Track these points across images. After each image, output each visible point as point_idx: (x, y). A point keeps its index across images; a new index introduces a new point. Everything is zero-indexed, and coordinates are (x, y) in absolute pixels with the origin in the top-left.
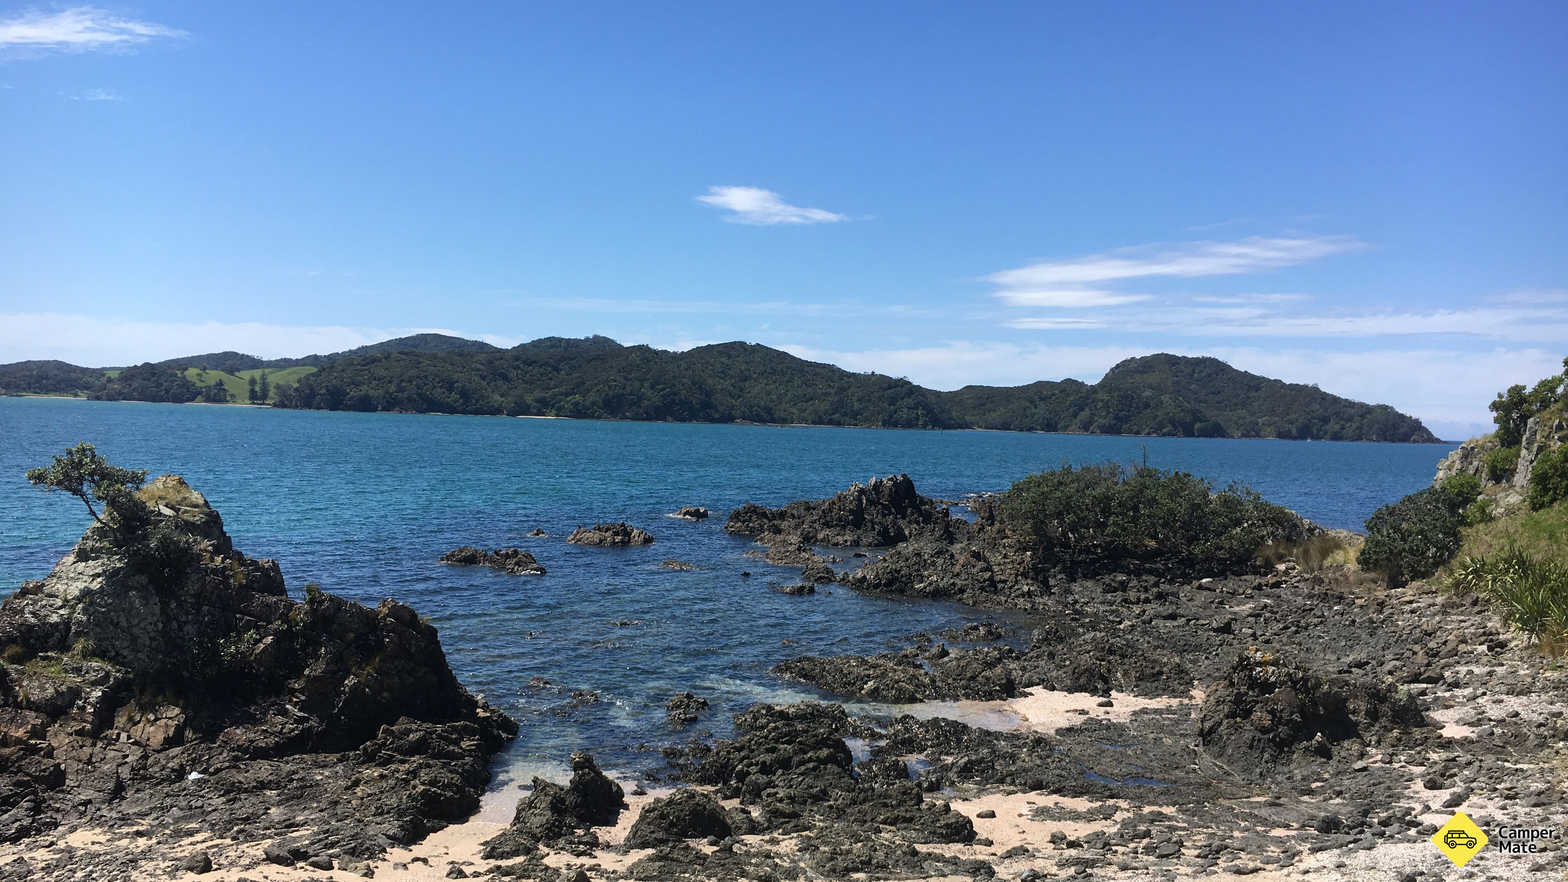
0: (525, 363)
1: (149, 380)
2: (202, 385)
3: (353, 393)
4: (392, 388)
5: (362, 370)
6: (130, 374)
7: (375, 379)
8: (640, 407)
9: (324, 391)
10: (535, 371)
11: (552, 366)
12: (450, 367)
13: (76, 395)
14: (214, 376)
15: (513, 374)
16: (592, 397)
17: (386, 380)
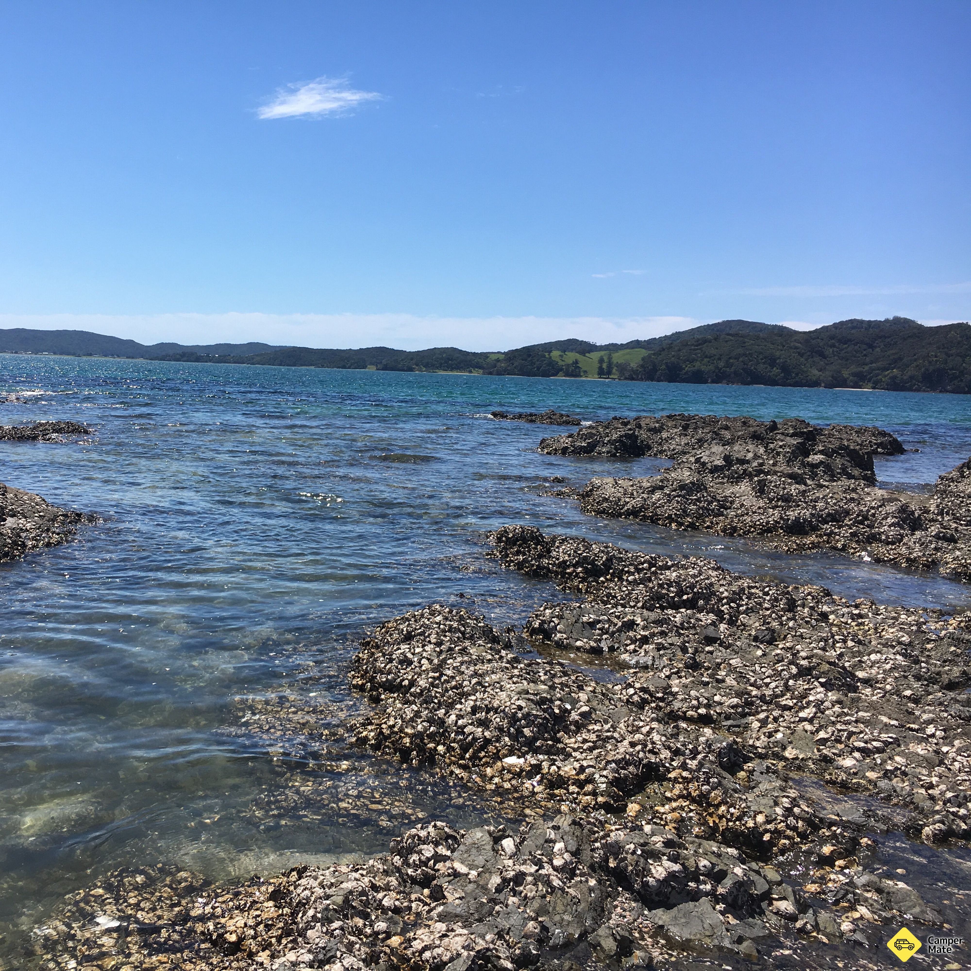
0: (840, 341)
1: (526, 360)
2: (563, 363)
3: (688, 368)
4: (721, 364)
5: (695, 350)
6: (512, 355)
7: (706, 357)
8: (962, 380)
9: (664, 367)
10: (849, 349)
11: (867, 344)
12: (772, 346)
13: (470, 372)
14: (571, 356)
15: (829, 351)
16: (911, 371)
17: (717, 357)
